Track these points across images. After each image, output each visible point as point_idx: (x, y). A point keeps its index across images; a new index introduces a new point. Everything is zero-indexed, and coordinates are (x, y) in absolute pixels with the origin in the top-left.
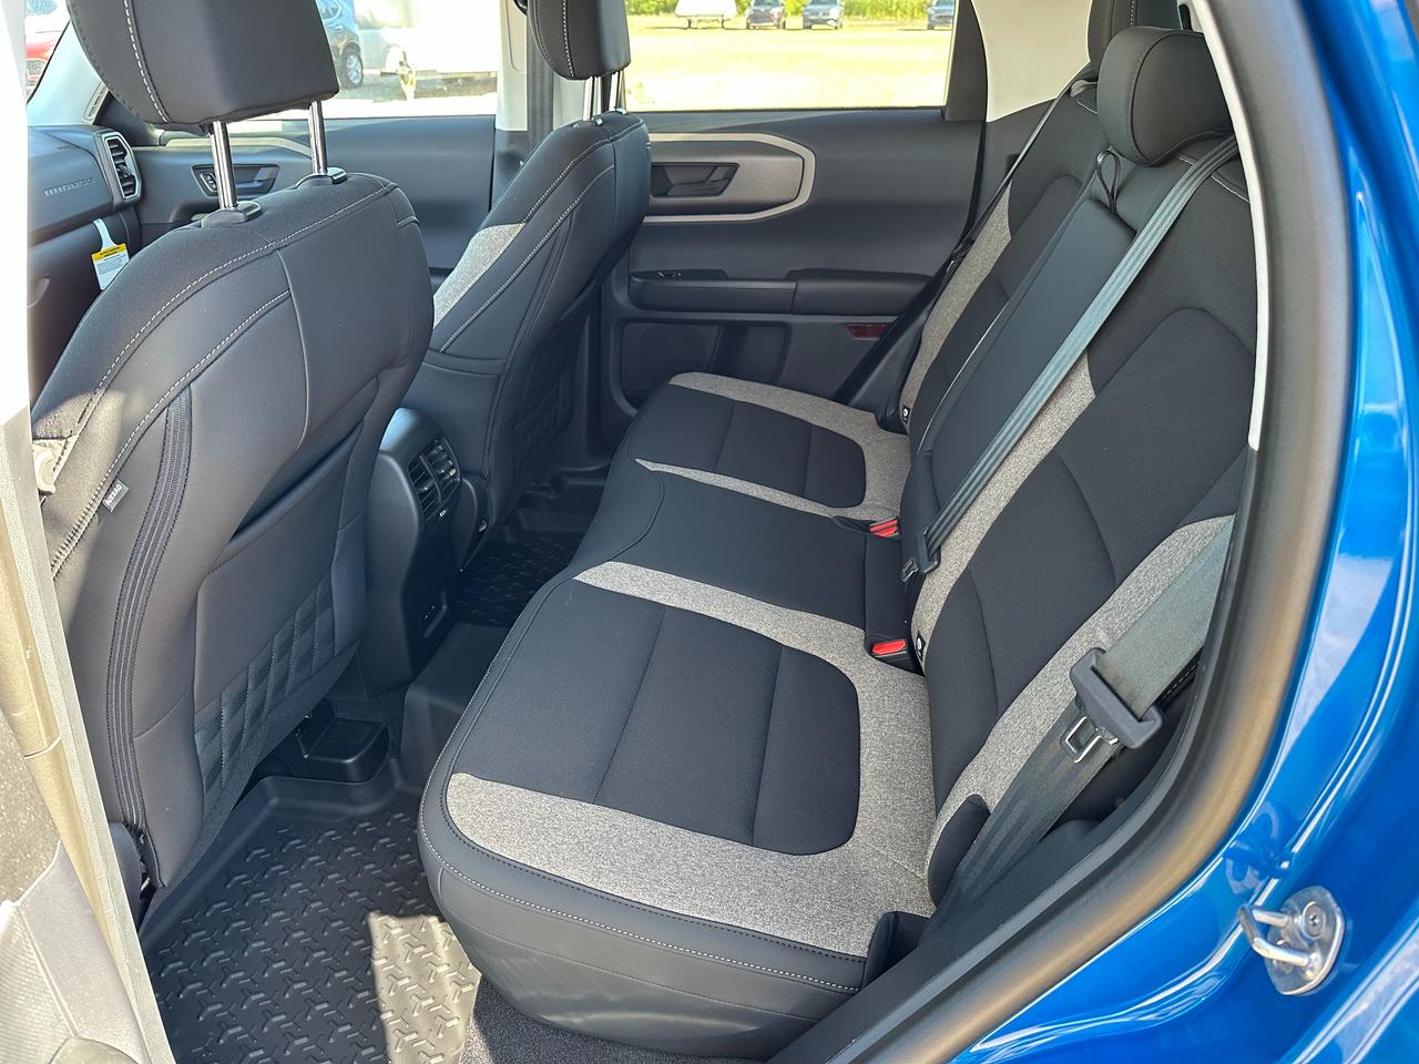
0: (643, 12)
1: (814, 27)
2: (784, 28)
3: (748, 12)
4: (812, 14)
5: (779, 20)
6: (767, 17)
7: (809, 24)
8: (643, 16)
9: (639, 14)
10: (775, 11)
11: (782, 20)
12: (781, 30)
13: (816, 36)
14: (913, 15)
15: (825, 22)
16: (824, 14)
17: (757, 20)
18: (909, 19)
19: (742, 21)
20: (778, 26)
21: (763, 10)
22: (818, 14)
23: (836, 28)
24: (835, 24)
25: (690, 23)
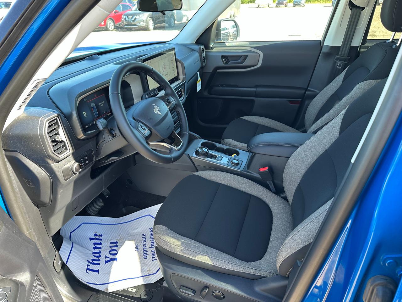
0: (244, 3)
1: (296, 6)
2: (287, 7)
3: (277, 2)
4: (296, 2)
5: (286, 4)
6: (282, 4)
7: (294, 5)
8: (244, 4)
9: (243, 3)
10: (285, 2)
11: (287, 4)
12: (286, 7)
13: (297, 9)
14: (326, 2)
15: (300, 5)
16: (300, 2)
17: (279, 4)
18: (325, 3)
19: (275, 4)
20: (285, 6)
21: (281, 1)
22: (298, 2)
23: (303, 6)
24: (303, 5)
25: (259, 5)
